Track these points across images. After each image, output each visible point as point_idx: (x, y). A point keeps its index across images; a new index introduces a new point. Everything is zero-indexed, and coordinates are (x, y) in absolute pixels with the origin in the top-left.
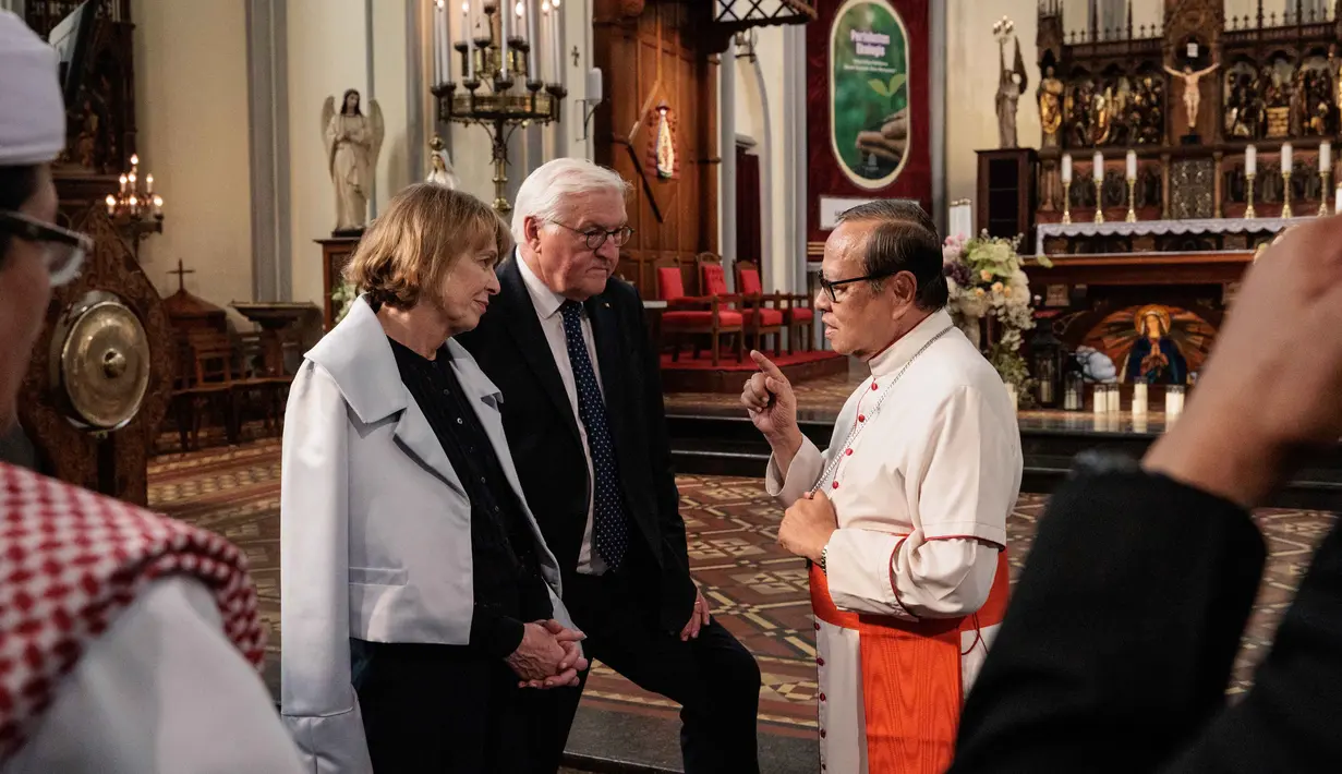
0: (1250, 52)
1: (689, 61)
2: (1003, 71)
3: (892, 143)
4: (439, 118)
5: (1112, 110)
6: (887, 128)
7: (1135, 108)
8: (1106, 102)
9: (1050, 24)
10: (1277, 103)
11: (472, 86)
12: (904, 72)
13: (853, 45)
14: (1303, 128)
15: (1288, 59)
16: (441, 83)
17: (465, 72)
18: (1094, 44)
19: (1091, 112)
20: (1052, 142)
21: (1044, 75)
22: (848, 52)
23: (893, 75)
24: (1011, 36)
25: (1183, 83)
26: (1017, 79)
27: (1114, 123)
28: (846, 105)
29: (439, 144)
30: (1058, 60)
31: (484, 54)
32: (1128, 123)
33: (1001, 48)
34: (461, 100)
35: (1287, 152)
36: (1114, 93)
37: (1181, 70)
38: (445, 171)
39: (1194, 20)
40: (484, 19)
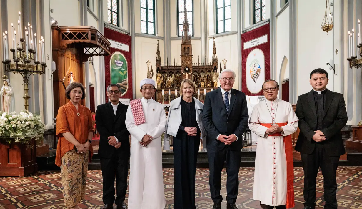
0: (197, 70)
1: (78, 63)
2: (148, 71)
3: (124, 86)
4: (5, 70)
5: (171, 81)
6: (123, 83)
7: (176, 81)
8: (170, 79)
9: (158, 62)
10: (202, 81)
11: (17, 61)
12: (127, 70)
13: (115, 63)
14: (207, 86)
15: (204, 72)
16: (6, 60)
17: (14, 57)
18: (167, 67)
19: (167, 81)
20: (159, 87)
21: (157, 73)
22: (114, 65)
23: (124, 71)
24: (150, 64)
25: (186, 76)
26: (151, 73)
27: (171, 83)
28: (114, 77)
29: (5, 77)
30: (160, 69)
31: (20, 53)
32: (174, 84)
33: (148, 66)
34: (13, 65)
35: (205, 91)
36: (171, 77)
37: (185, 73)
38: (8, 85)
39: (187, 63)
40: (20, 43)
